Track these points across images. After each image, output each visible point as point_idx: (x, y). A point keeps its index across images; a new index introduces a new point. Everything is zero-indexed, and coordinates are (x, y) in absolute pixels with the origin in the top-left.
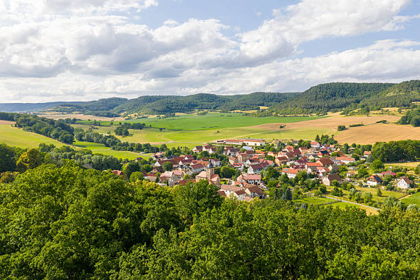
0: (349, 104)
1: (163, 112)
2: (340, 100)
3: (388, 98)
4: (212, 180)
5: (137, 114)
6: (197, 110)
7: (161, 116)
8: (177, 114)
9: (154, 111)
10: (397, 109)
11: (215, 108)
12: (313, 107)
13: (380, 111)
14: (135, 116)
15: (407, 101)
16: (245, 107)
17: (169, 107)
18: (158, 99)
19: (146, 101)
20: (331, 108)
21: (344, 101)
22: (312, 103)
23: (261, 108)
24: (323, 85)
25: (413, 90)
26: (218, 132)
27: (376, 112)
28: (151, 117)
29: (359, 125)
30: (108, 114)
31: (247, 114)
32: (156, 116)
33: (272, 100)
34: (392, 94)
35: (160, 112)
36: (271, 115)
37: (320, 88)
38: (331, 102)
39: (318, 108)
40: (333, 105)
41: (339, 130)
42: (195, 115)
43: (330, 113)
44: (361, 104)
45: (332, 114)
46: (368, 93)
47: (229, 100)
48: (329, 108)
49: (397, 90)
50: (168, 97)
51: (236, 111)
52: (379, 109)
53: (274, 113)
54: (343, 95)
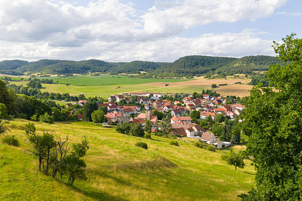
0: (208, 71)
1: (63, 72)
2: (201, 68)
3: (235, 68)
4: (151, 120)
5: (40, 74)
6: (90, 72)
7: (61, 75)
8: (74, 75)
9: (54, 72)
10: (244, 75)
11: (104, 71)
12: (183, 72)
13: (233, 76)
14: (38, 74)
15: (249, 70)
16: (129, 71)
17: (67, 69)
18: (56, 62)
19: (46, 63)
20: (196, 74)
21: (204, 68)
22: (183, 69)
23: (142, 72)
24: (188, 56)
25: (251, 62)
26: (119, 87)
27: (230, 77)
28: (52, 76)
29: (225, 85)
30: (13, 72)
31: (132, 77)
32: (56, 75)
33: (148, 67)
34: (237, 65)
35: (59, 73)
36: (152, 77)
37: (187, 59)
38: (195, 69)
39: (187, 73)
40: (197, 71)
41: (212, 88)
42: (89, 75)
43: (195, 77)
44: (217, 71)
45: (198, 78)
46: (219, 64)
47: (115, 66)
48: (195, 74)
49: (241, 62)
50: (64, 61)
51: (122, 74)
52: (232, 75)
53: (154, 76)
54: (203, 65)
